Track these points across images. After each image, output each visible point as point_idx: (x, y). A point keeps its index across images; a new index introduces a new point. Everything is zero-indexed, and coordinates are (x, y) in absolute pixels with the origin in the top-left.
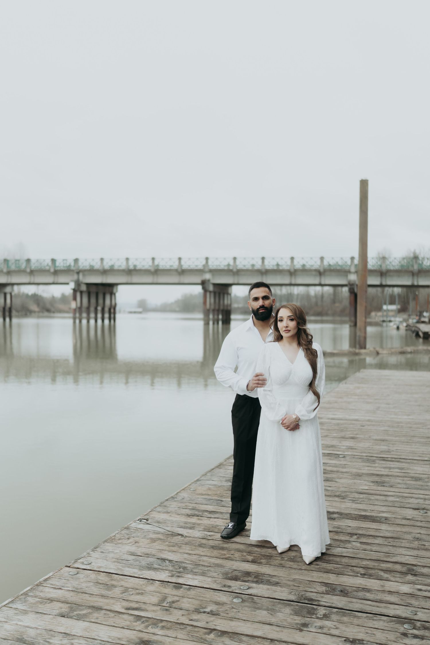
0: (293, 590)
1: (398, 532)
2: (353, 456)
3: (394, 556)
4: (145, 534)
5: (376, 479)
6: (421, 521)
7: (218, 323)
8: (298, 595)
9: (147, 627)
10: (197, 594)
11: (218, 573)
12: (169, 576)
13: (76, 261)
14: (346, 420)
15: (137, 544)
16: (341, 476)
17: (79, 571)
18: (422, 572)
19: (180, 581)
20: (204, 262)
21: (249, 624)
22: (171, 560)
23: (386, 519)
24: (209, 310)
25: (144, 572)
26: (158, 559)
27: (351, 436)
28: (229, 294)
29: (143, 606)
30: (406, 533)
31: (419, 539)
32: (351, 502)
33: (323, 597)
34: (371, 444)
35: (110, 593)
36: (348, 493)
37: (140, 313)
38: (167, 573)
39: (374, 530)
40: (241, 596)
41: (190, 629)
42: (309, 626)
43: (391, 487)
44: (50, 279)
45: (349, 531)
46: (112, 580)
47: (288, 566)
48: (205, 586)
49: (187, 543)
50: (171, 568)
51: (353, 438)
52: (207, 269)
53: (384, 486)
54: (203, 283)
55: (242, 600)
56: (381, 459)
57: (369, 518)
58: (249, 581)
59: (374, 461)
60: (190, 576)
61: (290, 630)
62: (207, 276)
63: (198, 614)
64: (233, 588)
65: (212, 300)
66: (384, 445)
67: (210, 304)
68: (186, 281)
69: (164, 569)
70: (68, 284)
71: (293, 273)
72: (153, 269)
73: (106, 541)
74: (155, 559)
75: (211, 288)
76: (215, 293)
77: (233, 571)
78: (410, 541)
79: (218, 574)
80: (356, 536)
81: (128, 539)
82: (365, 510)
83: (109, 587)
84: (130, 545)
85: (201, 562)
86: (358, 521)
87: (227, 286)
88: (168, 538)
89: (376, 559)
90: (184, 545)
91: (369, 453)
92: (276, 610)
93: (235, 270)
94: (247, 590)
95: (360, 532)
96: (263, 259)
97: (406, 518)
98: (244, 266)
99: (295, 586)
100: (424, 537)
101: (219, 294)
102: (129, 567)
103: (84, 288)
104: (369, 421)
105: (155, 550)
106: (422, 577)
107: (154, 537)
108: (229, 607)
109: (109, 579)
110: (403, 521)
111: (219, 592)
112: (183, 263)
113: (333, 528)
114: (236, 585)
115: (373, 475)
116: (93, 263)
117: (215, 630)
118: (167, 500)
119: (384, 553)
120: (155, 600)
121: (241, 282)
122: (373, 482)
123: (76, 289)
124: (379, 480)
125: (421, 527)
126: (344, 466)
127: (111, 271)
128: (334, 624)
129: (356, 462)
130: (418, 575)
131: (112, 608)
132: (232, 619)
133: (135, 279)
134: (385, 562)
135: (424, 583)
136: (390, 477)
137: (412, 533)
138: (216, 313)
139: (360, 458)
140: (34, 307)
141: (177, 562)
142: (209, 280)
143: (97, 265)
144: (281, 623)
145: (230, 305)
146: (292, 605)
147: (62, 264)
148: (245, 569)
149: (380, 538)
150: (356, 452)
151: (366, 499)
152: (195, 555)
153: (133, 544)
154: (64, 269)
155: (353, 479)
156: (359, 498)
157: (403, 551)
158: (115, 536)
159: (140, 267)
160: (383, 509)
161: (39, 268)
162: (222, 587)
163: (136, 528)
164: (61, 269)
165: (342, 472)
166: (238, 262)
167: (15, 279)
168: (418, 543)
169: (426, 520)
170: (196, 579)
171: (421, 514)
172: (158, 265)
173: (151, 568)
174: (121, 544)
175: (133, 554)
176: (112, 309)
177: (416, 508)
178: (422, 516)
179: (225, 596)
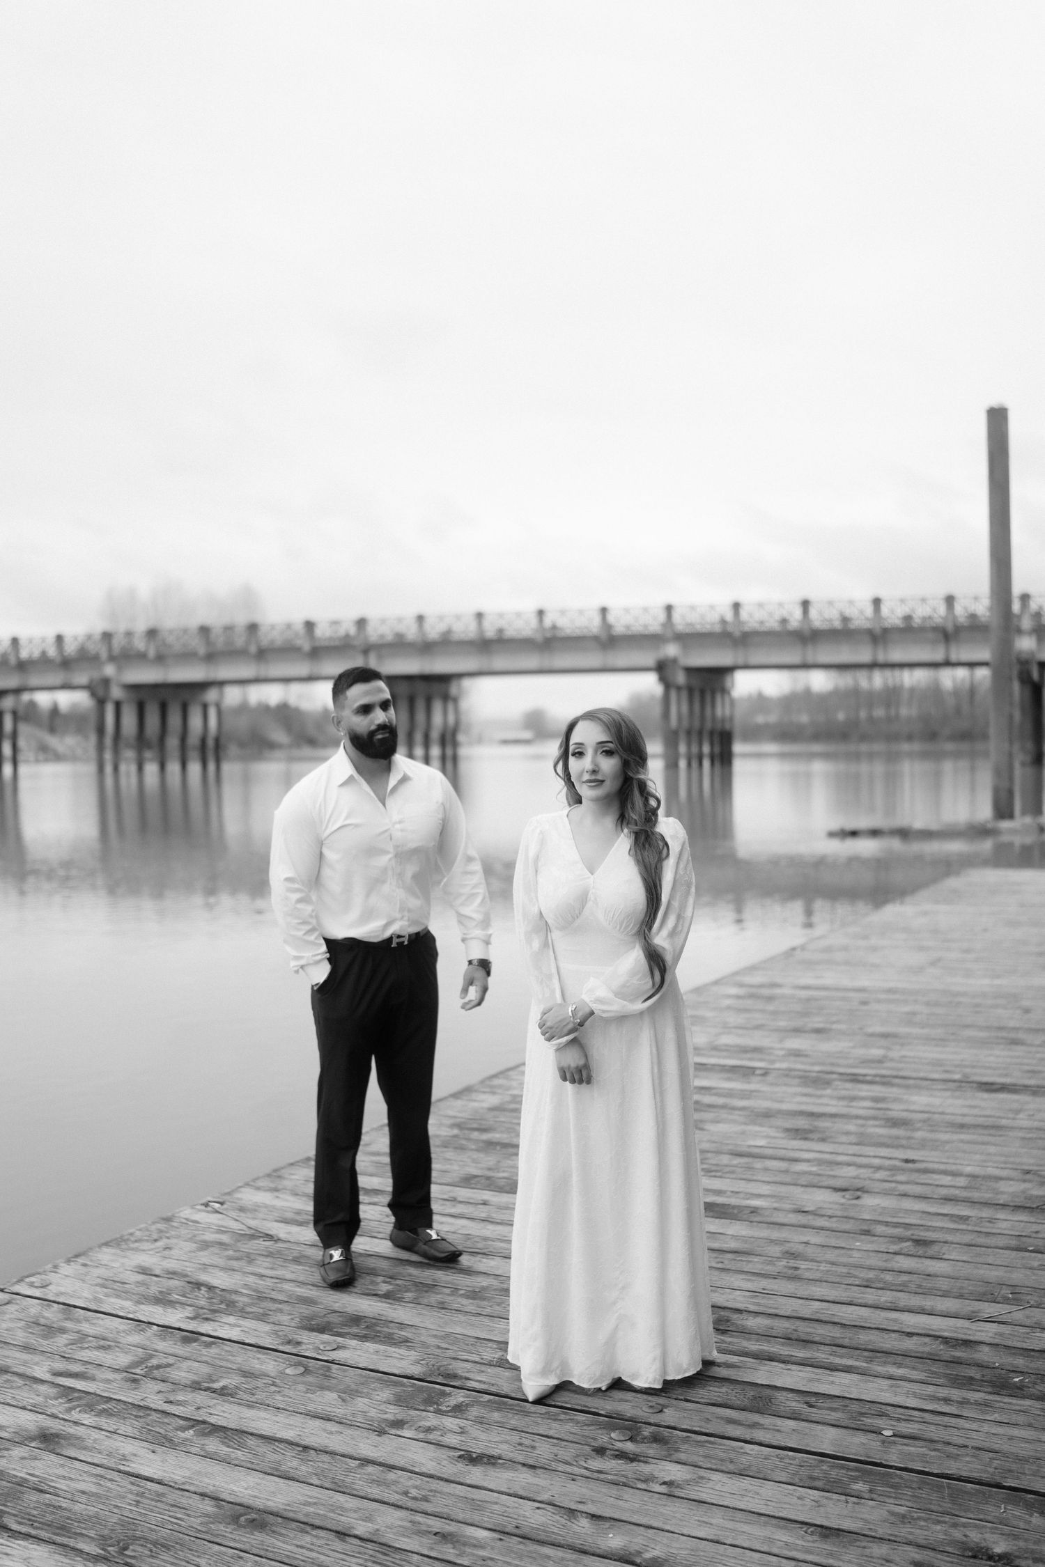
0: (430, 1356)
2: (787, 1072)
4: (197, 1232)
5: (802, 1123)
6: (830, 1217)
7: (701, 764)
8: (429, 1366)
9: (69, 1410)
10: (220, 1355)
11: (290, 1316)
12: (188, 1318)
14: (837, 989)
15: (166, 1253)
16: (725, 1116)
17: (14, 1299)
18: (743, 1326)
19: (205, 1328)
20: (662, 617)
21: (281, 1418)
22: (215, 1285)
23: (754, 1211)
24: (676, 733)
25: (142, 1307)
26: (189, 1282)
27: (821, 1026)
28: (725, 691)
29: (92, 1371)
31: (796, 1255)
33: (483, 1372)
34: (851, 1044)
35: (44, 1342)
37: (526, 742)
38: (189, 1312)
40: (309, 1362)
41: (155, 1418)
42: (405, 1427)
43: (823, 1140)
44: (302, 669)
46: (66, 1319)
47: (455, 1306)
48: (247, 1341)
49: (271, 1253)
50: (202, 1302)
51: (818, 1031)
52: (669, 634)
53: (806, 1139)
54: (662, 668)
55: (306, 1370)
56: (849, 1077)
57: (716, 1209)
58: (349, 1334)
59: (828, 1083)
60: (231, 1319)
61: (358, 1432)
62: (671, 650)
63: (192, 1392)
64: (304, 1347)
65: (685, 708)
66: (879, 1048)
67: (680, 717)
68: (620, 663)
69: (189, 1303)
71: (879, 636)
72: (539, 637)
73: (107, 1244)
74: (183, 1284)
75: (681, 678)
76: (690, 690)
77: (329, 1313)
78: (770, 1259)
79: (292, 1319)
81: (156, 1240)
82: (719, 1192)
83: (50, 1331)
84: (150, 1252)
85: (273, 1293)
87: (721, 672)
88: (239, 1241)
90: (261, 1258)
91: (832, 1064)
92: (361, 1393)
93: (737, 634)
94: (330, 1352)
96: (806, 604)
97: (803, 1210)
98: (762, 623)
99: (439, 1347)
100: (810, 1251)
101: (702, 692)
102: (118, 1296)
104: (890, 991)
105: (194, 1265)
106: (737, 1337)
107: (211, 1240)
108: (264, 1381)
109: (60, 1316)
110: (792, 1216)
111: (267, 1354)
112: (611, 618)
114: (312, 1343)
115: (802, 1113)
116: (401, 628)
117: (204, 1422)
118: (292, 1164)
120: (123, 1360)
121: (754, 660)
122: (787, 1130)
124: (806, 1127)
125: (822, 1229)
126: (745, 1095)
127: (445, 643)
128: (463, 1425)
129: (786, 1085)
130: (730, 1332)
131: (28, 1372)
132: (251, 1406)
133: (499, 662)
135: (731, 1347)
136: (836, 1120)
137: (789, 1242)
138: (695, 738)
139: (800, 1077)
140: (280, 736)
141: (223, 1290)
142: (675, 661)
143: (411, 632)
144: (351, 1418)
145: (731, 718)
146: (402, 1385)
147: (328, 633)
148: (356, 1311)
150: (802, 1063)
151: (741, 1167)
152: (272, 1277)
153: (157, 1252)
154: (332, 644)
155: (745, 1124)
156: (727, 1166)
157: (737, 1281)
158: (131, 1234)
159: (510, 633)
160: (765, 1189)
161: (279, 642)
162: (282, 1344)
163: (186, 1219)
164: (326, 644)
165: (734, 1108)
166: (744, 615)
167: (224, 672)
168: (786, 1264)
169: (845, 1214)
170: (240, 1327)
171: (843, 1201)
172: (554, 627)
173: (162, 1300)
174: (136, 1250)
175: (144, 1271)
176: (448, 737)
177: (843, 1187)
178: (842, 1204)
179: (276, 1361)
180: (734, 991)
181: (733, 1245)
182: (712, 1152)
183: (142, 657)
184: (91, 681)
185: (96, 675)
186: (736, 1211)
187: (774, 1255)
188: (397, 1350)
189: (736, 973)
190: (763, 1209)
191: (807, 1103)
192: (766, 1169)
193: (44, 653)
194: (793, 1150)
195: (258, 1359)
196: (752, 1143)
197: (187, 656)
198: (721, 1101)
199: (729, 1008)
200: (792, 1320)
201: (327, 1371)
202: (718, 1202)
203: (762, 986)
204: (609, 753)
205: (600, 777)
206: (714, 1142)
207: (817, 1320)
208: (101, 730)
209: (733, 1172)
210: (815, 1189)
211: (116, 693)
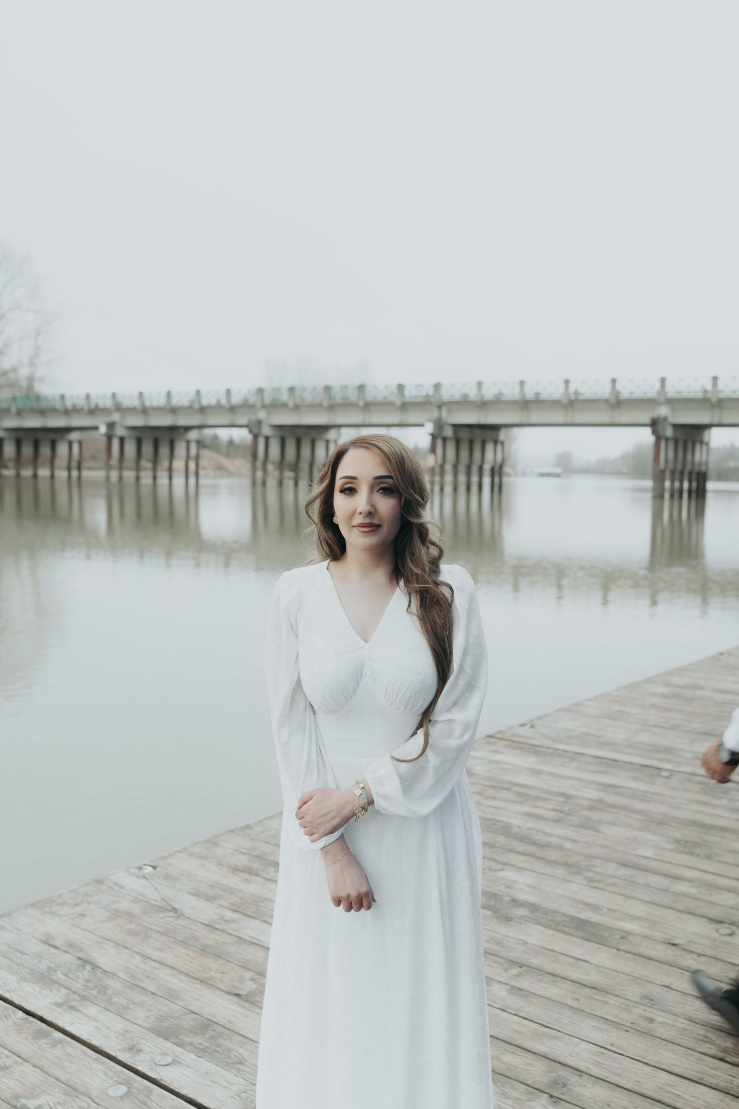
1: (621, 975)
2: (689, 776)
3: (555, 1037)
4: (115, 899)
5: (692, 834)
6: (699, 955)
7: (681, 498)
8: (249, 1103)
10: (60, 1059)
11: (148, 1014)
12: (58, 1005)
13: (437, 386)
15: (78, 921)
16: (623, 818)
18: (579, 1096)
19: (64, 1019)
20: (658, 386)
22: (101, 965)
23: (625, 935)
24: (663, 472)
25: (25, 986)
26: (80, 959)
28: (702, 442)
30: (639, 981)
31: (653, 1002)
32: (585, 883)
36: (597, 862)
37: (557, 475)
39: (572, 961)
40: (135, 1081)
43: (709, 857)
44: (395, 418)
45: (512, 955)
48: (93, 1043)
49: (167, 930)
50: (78, 986)
52: (662, 399)
53: (691, 854)
54: (654, 424)
55: (129, 1091)
57: (589, 928)
58: (190, 1044)
60: (93, 1010)
62: (663, 411)
64: (142, 1056)
65: (671, 454)
67: (666, 461)
68: (624, 420)
69: (67, 984)
70: (422, 425)
72: (565, 400)
73: (34, 904)
74: (73, 960)
75: (669, 432)
76: (676, 441)
77: (181, 1015)
78: (627, 1003)
79: (148, 1017)
80: (519, 969)
81: (77, 905)
82: (595, 908)
84: (65, 919)
85: (147, 981)
86: (554, 932)
87: (700, 429)
88: (146, 913)
89: (506, 1039)
90: (156, 936)
93: (714, 400)
94: (162, 1068)
95: (536, 961)
97: (672, 942)
98: (734, 392)
101: (685, 442)
103: (449, 432)
105: (95, 939)
107: (124, 909)
110: (660, 947)
111: (102, 1063)
112: (619, 387)
113: (488, 941)
114: (152, 1051)
115: (694, 823)
116: (466, 391)
118: (232, 831)
119: (541, 1024)
121: (726, 421)
122: (677, 841)
123: (436, 433)
124: (696, 840)
126: (646, 797)
127: (497, 403)
129: (686, 790)
130: (563, 1103)
133: (534, 417)
134: (519, 1051)
137: (651, 982)
138: (677, 477)
139: (701, 783)
141: (104, 972)
142: (665, 419)
143: (473, 395)
145: (707, 463)
147: (414, 393)
148: (212, 1014)
149: (567, 985)
151: (625, 880)
152: (155, 961)
153: (71, 919)
154: (418, 400)
155: (640, 830)
156: (611, 876)
157: (589, 1029)
158: (60, 896)
159: (544, 396)
160: (641, 910)
161: (380, 398)
162: (124, 1050)
163: (115, 883)
164: (413, 400)
165: (632, 811)
166: (721, 386)
167: (340, 418)
168: (642, 1012)
169: (715, 954)
170: (96, 1021)
171: (716, 936)
172: (576, 393)
173: (46, 979)
174: (54, 914)
175: (48, 942)
176: (497, 469)
177: (720, 919)
178: (714, 941)
179: (106, 1074)
180: (661, 690)
181: (594, 978)
182: (600, 858)
183: (284, 406)
184: (250, 421)
185: (253, 418)
186: (606, 934)
187: (632, 999)
188: (225, 1073)
189: (668, 673)
190: (634, 934)
191: (700, 812)
192: (647, 885)
193: (219, 401)
194: (677, 865)
195: (91, 1069)
196: (640, 852)
197: (315, 407)
198: (623, 801)
199: (653, 706)
200: (633, 1097)
201: (148, 1096)
202: (591, 920)
203: (686, 687)
204: (387, 491)
205: (376, 521)
206: (606, 847)
207: (659, 1101)
208: (255, 456)
209: (614, 885)
210: (690, 917)
211: (266, 431)
